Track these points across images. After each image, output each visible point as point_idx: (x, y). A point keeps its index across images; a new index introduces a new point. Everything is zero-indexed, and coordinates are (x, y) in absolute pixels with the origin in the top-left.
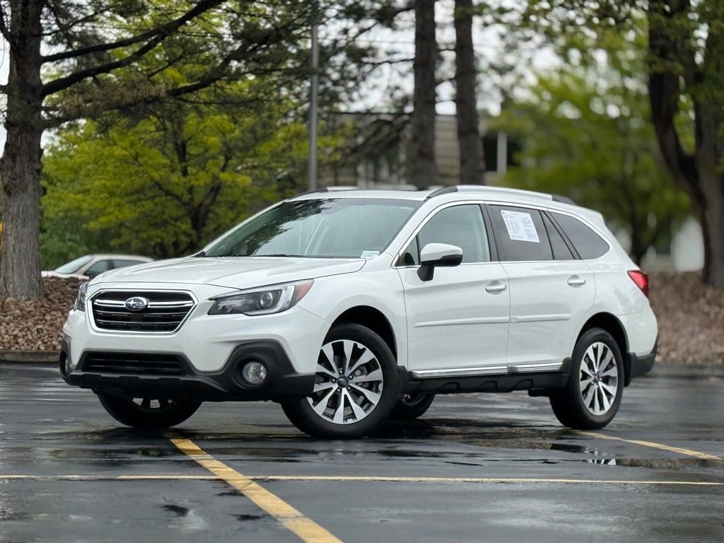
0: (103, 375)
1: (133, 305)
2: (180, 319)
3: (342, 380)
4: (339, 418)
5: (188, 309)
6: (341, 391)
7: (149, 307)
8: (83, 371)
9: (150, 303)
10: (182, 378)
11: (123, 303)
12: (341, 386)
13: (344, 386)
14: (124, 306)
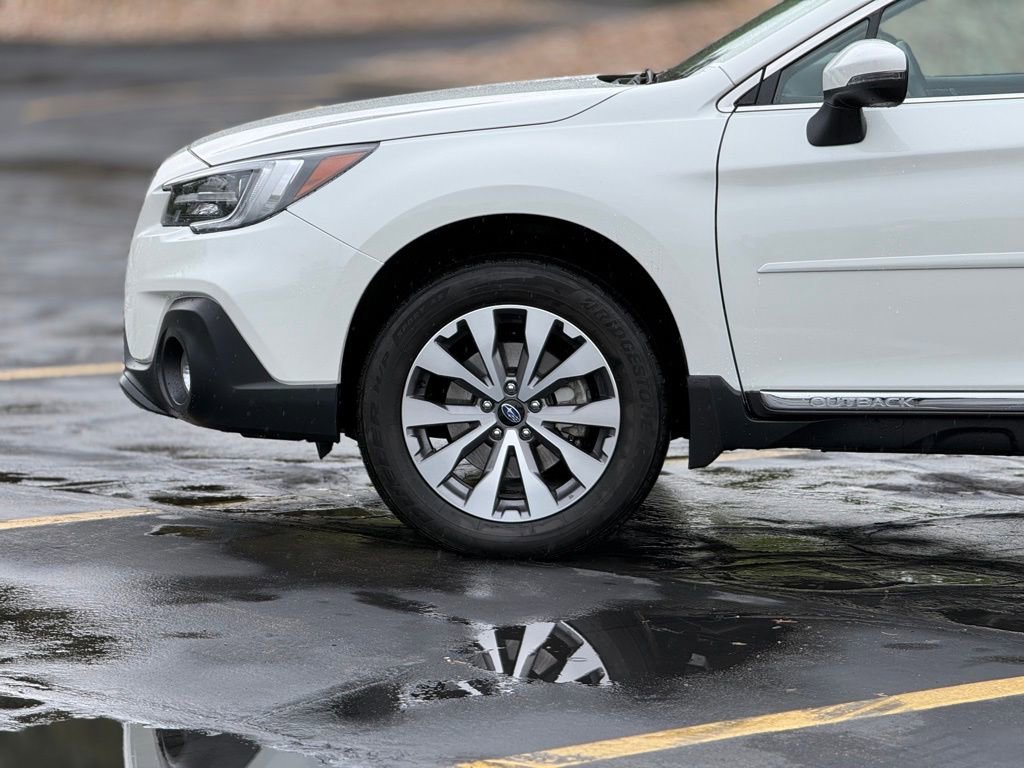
3: (510, 409)
4: (482, 503)
6: (502, 435)
12: (505, 421)
13: (511, 424)
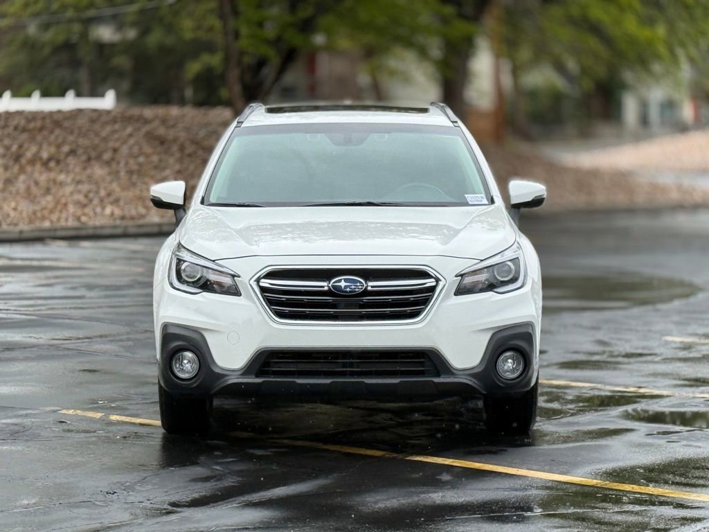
0: (300, 381)
1: (346, 287)
2: (425, 302)
5: (432, 289)
7: (369, 288)
8: (257, 376)
9: (370, 284)
10: (436, 380)
11: (324, 285)
14: (326, 288)
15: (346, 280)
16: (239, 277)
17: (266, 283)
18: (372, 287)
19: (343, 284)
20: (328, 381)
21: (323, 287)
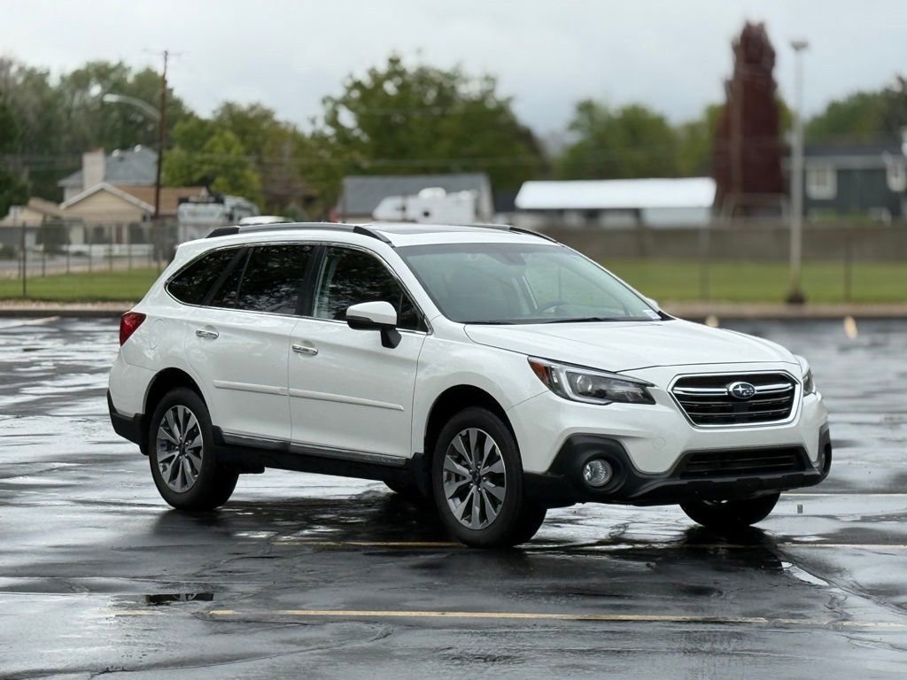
5: (793, 392)
7: (756, 392)
8: (681, 478)
9: (757, 388)
14: (726, 394)
15: (743, 386)
16: (653, 385)
17: (679, 390)
18: (758, 391)
19: (740, 389)
20: (734, 479)
21: (723, 392)
